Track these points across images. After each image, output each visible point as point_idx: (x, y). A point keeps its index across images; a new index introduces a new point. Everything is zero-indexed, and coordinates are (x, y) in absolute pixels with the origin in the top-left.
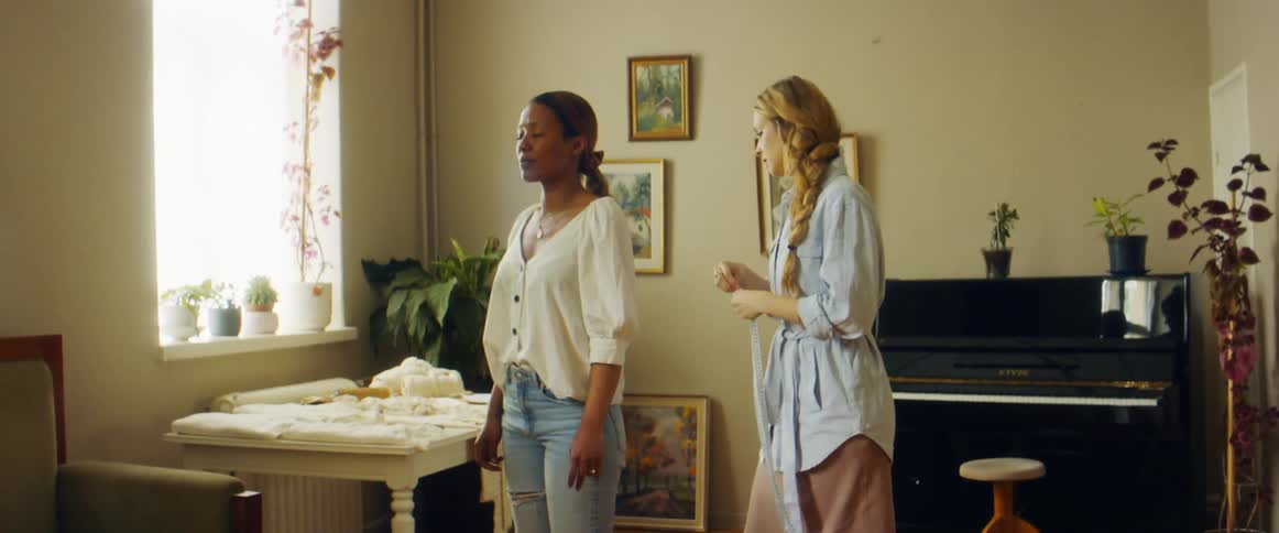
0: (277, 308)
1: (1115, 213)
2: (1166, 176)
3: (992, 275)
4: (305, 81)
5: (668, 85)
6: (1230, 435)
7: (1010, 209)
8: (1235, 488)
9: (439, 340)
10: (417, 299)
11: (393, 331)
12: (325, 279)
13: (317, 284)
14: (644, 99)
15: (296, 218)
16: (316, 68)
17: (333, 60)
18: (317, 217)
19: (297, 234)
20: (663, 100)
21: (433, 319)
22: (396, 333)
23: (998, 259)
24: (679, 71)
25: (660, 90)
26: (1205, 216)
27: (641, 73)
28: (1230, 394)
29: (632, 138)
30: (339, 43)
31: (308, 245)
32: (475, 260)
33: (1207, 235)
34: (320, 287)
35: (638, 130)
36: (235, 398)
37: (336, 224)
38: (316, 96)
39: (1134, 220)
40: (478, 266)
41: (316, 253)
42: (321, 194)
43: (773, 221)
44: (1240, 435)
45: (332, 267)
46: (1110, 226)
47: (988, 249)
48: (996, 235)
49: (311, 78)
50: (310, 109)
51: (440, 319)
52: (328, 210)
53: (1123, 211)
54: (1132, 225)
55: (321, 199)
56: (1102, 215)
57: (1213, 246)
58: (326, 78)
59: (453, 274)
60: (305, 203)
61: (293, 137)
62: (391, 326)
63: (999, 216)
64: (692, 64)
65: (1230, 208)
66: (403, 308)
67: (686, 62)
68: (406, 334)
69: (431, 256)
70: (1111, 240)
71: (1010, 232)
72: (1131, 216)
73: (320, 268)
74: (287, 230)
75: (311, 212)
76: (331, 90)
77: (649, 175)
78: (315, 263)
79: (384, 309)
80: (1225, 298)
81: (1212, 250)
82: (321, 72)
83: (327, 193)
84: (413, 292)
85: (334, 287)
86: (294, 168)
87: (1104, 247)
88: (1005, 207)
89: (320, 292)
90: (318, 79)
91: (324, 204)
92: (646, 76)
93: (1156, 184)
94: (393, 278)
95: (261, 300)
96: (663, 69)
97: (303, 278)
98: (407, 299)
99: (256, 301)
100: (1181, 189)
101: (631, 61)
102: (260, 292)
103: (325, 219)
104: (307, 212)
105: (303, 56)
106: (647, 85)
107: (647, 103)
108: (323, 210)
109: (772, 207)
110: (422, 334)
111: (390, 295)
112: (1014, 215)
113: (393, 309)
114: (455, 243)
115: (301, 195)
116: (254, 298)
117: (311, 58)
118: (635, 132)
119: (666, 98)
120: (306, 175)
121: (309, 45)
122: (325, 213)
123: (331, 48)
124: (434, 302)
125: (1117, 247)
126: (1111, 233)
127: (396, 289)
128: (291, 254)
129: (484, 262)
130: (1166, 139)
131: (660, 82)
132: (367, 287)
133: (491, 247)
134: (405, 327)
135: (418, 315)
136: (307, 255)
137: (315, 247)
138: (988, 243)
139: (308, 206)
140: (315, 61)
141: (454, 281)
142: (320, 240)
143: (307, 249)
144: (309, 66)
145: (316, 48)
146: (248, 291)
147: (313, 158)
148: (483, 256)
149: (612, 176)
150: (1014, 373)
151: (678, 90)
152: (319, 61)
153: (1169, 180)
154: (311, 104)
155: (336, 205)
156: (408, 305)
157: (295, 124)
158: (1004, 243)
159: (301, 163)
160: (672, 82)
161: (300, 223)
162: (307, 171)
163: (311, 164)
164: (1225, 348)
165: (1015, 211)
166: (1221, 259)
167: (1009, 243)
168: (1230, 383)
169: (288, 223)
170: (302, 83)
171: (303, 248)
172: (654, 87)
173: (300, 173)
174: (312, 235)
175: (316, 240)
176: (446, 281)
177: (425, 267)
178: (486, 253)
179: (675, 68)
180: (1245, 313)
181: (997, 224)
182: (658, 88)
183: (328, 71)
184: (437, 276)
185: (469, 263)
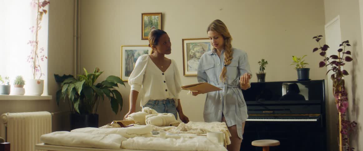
0: (25, 87)
1: (299, 61)
2: (319, 47)
3: (259, 81)
4: (37, 14)
5: (154, 22)
6: (340, 130)
7: (265, 61)
8: (342, 148)
9: (79, 100)
10: (72, 86)
11: (63, 98)
12: (41, 79)
13: (39, 80)
14: (146, 27)
15: (32, 58)
16: (41, 10)
17: (46, 8)
18: (40, 58)
19: (33, 63)
20: (153, 27)
21: (77, 93)
22: (65, 98)
23: (262, 76)
24: (158, 18)
25: (152, 23)
26: (331, 60)
27: (146, 18)
28: (340, 117)
29: (143, 39)
30: (49, 2)
31: (36, 67)
32: (92, 75)
33: (332, 66)
34: (40, 81)
35: (144, 36)
36: (8, 114)
37: (46, 61)
38: (41, 19)
39: (305, 64)
40: (92, 77)
41: (39, 70)
42: (41, 51)
43: (187, 65)
44: (343, 130)
45: (44, 75)
46: (298, 65)
47: (258, 73)
48: (261, 69)
49: (39, 13)
50: (38, 23)
51: (79, 93)
52: (43, 56)
53: (302, 61)
54: (305, 65)
55: (41, 52)
56: (296, 62)
57: (333, 70)
58: (44, 13)
59: (84, 79)
60: (36, 54)
61: (32, 31)
62: (63, 96)
63: (262, 63)
64: (162, 16)
65: (339, 57)
66: (67, 89)
67: (160, 15)
68: (68, 97)
69: (77, 73)
70: (298, 70)
71: (265, 68)
72: (304, 62)
73: (40, 75)
74: (30, 62)
75: (37, 57)
76: (46, 17)
77: (148, 50)
78: (38, 74)
79: (61, 90)
80: (337, 86)
81: (333, 71)
82: (42, 11)
83: (43, 50)
84: (71, 84)
85: (44, 81)
86: (33, 42)
87: (296, 72)
88: (263, 60)
89: (40, 83)
90: (41, 13)
91: (42, 54)
92: (147, 19)
93: (316, 50)
94: (64, 80)
95: (20, 84)
96: (153, 17)
97: (34, 78)
98: (69, 86)
99: (18, 84)
100: (323, 51)
101: (143, 14)
102: (19, 81)
103: (42, 59)
104: (36, 56)
105: (37, 6)
106: (147, 22)
107: (147, 28)
108: (42, 56)
109: (187, 61)
110: (73, 98)
111: (63, 85)
112: (266, 62)
113: (64, 90)
114: (85, 69)
115: (35, 51)
116: (17, 83)
117: (39, 6)
118: (143, 37)
119: (154, 26)
120: (36, 44)
121: (39, 2)
122: (42, 57)
123: (46, 4)
124: (77, 88)
125: (300, 72)
126: (298, 67)
127: (65, 84)
128: (31, 70)
129: (94, 75)
130: (319, 35)
131: (152, 21)
132: (56, 82)
133: (97, 71)
134: (67, 96)
135: (72, 91)
136: (36, 71)
137: (39, 68)
138: (258, 71)
139: (37, 55)
140: (40, 7)
141: (84, 81)
142: (40, 66)
143: (36, 69)
144: (38, 9)
145: (41, 4)
146: (15, 80)
147: (39, 39)
148: (94, 73)
149: (136, 51)
150: (268, 112)
151: (157, 23)
152: (42, 8)
153: (320, 48)
154: (39, 21)
155: (46, 55)
156: (69, 88)
157: (33, 27)
158: (263, 71)
159: (35, 40)
160: (156, 21)
161: (34, 60)
162: (37, 43)
163: (38, 41)
164: (338, 102)
165: (267, 61)
166: (336, 74)
167: (265, 71)
168: (340, 113)
169: (30, 60)
170: (36, 14)
171: (35, 68)
172: (150, 22)
173: (35, 44)
174: (38, 65)
175: (39, 66)
176: (82, 81)
177: (75, 77)
178: (95, 72)
179: (156, 17)
180: (343, 91)
181: (261, 65)
182: (151, 23)
183: (45, 11)
184: (79, 80)
185: (89, 76)
